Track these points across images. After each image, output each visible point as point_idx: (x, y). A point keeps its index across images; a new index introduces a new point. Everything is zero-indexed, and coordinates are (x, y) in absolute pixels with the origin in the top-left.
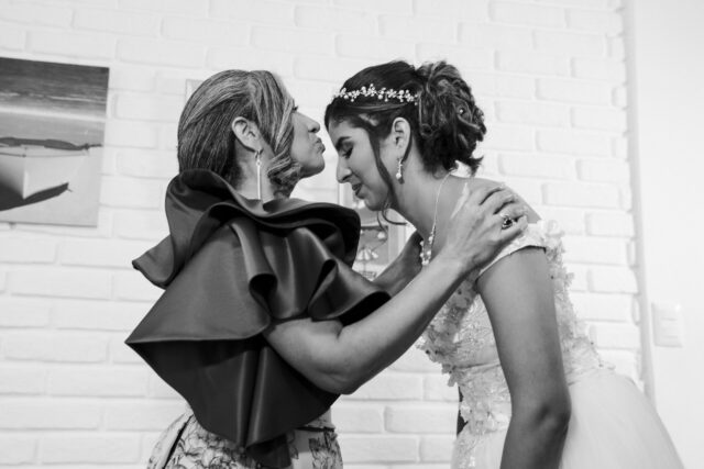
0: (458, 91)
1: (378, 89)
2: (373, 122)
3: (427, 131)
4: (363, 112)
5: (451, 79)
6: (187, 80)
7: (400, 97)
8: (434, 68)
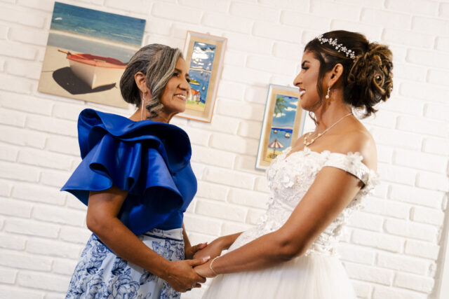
0: (383, 66)
1: (338, 43)
2: (326, 60)
3: (352, 79)
4: (324, 52)
5: (383, 58)
6: (188, 31)
7: (348, 53)
8: (377, 47)
